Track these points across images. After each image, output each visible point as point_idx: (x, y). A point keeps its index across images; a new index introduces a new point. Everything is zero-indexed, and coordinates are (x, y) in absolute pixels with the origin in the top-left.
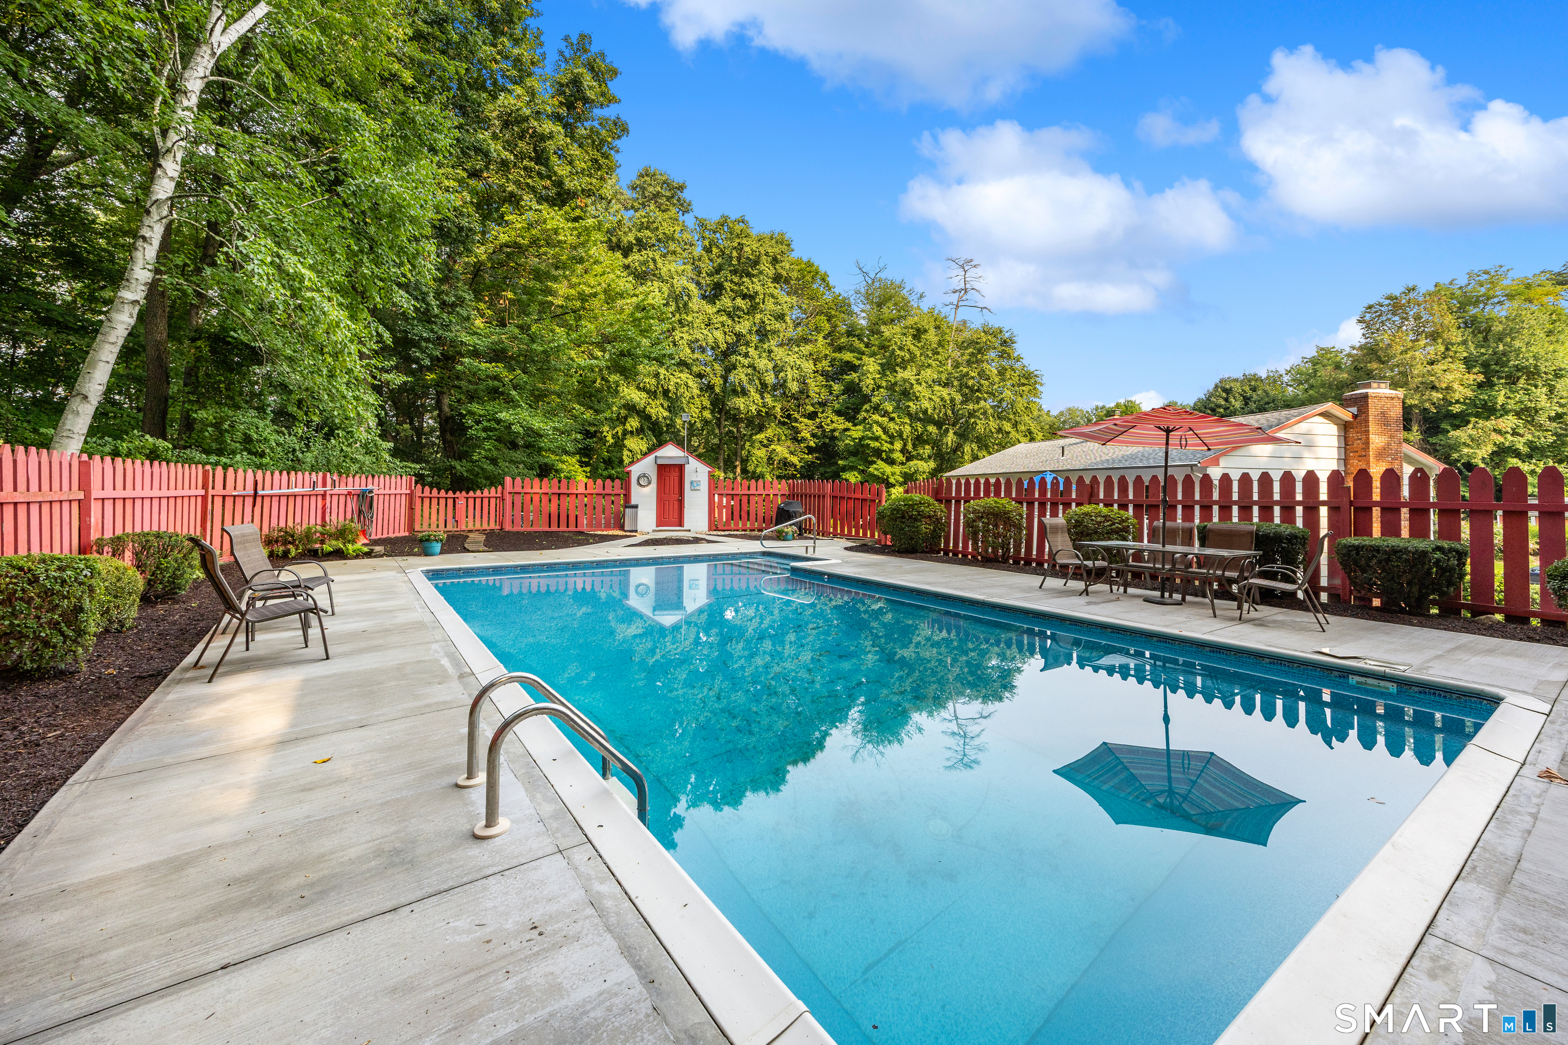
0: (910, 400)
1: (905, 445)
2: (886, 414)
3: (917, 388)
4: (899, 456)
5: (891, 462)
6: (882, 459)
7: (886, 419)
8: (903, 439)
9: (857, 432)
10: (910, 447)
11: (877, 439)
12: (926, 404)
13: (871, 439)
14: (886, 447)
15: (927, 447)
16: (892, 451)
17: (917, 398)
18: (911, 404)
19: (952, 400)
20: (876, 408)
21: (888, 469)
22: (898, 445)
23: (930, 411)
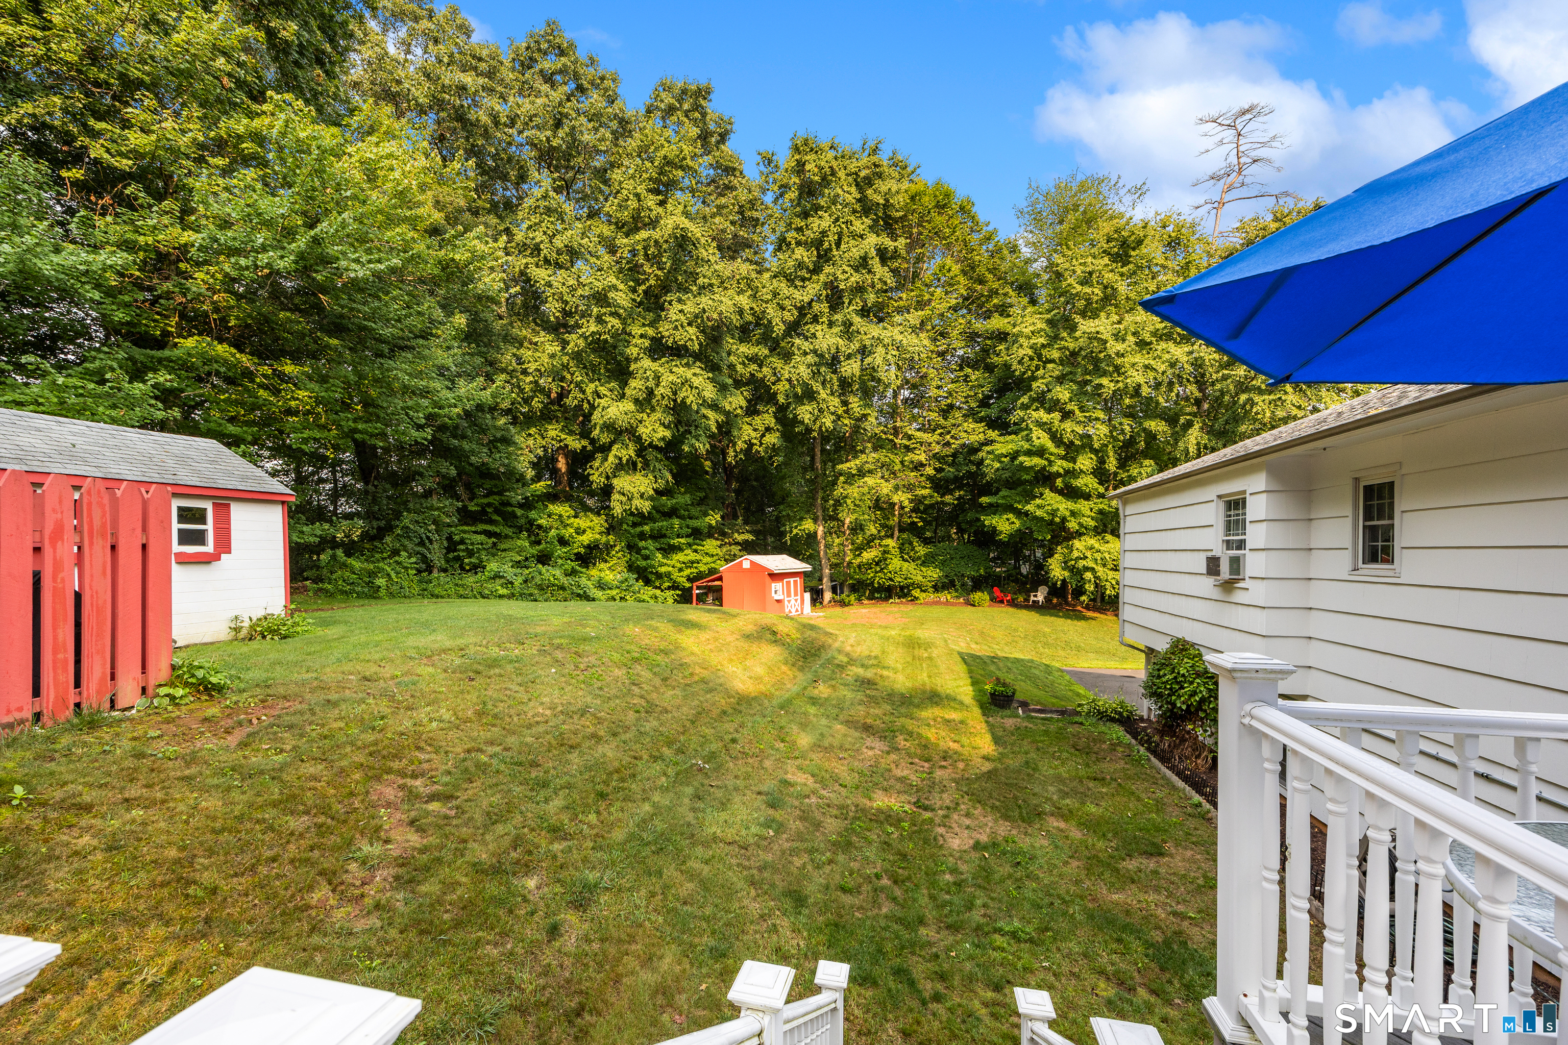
0: (1104, 374)
1: (1102, 461)
2: (1054, 406)
3: (1114, 347)
4: (1087, 482)
5: (1072, 493)
6: (1054, 489)
7: (1057, 416)
8: (1095, 452)
9: (1004, 445)
10: (1112, 464)
11: (1041, 452)
12: (1136, 377)
13: (1029, 453)
14: (1059, 466)
15: (1147, 462)
16: (1071, 473)
17: (1117, 369)
18: (1105, 381)
19: (1198, 364)
20: (1041, 400)
21: (1063, 506)
22: (1085, 462)
23: (1145, 391)
